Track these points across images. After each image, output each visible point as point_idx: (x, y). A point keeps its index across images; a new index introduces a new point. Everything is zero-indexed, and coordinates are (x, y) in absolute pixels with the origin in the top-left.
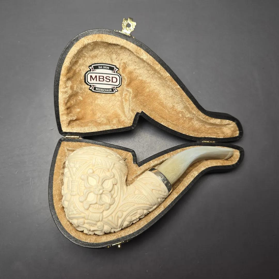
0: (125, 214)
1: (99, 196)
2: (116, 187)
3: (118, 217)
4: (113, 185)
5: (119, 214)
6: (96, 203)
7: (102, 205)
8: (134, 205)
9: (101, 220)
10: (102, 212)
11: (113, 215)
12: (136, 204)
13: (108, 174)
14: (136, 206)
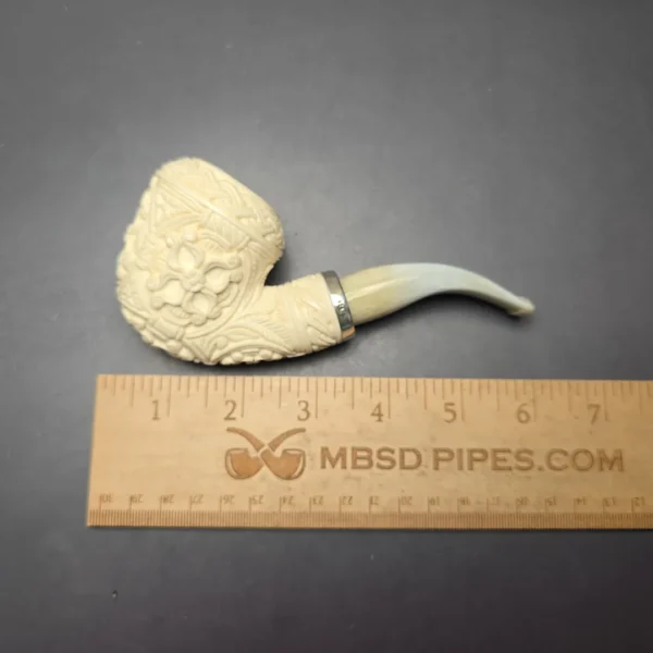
0: (232, 345)
1: (190, 295)
2: (235, 288)
3: (216, 345)
4: (231, 282)
5: (221, 341)
6: (179, 306)
7: (191, 314)
8: (257, 338)
9: (178, 337)
10: (186, 326)
11: (208, 338)
12: (263, 336)
13: (225, 258)
14: (260, 341)
